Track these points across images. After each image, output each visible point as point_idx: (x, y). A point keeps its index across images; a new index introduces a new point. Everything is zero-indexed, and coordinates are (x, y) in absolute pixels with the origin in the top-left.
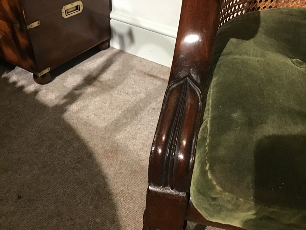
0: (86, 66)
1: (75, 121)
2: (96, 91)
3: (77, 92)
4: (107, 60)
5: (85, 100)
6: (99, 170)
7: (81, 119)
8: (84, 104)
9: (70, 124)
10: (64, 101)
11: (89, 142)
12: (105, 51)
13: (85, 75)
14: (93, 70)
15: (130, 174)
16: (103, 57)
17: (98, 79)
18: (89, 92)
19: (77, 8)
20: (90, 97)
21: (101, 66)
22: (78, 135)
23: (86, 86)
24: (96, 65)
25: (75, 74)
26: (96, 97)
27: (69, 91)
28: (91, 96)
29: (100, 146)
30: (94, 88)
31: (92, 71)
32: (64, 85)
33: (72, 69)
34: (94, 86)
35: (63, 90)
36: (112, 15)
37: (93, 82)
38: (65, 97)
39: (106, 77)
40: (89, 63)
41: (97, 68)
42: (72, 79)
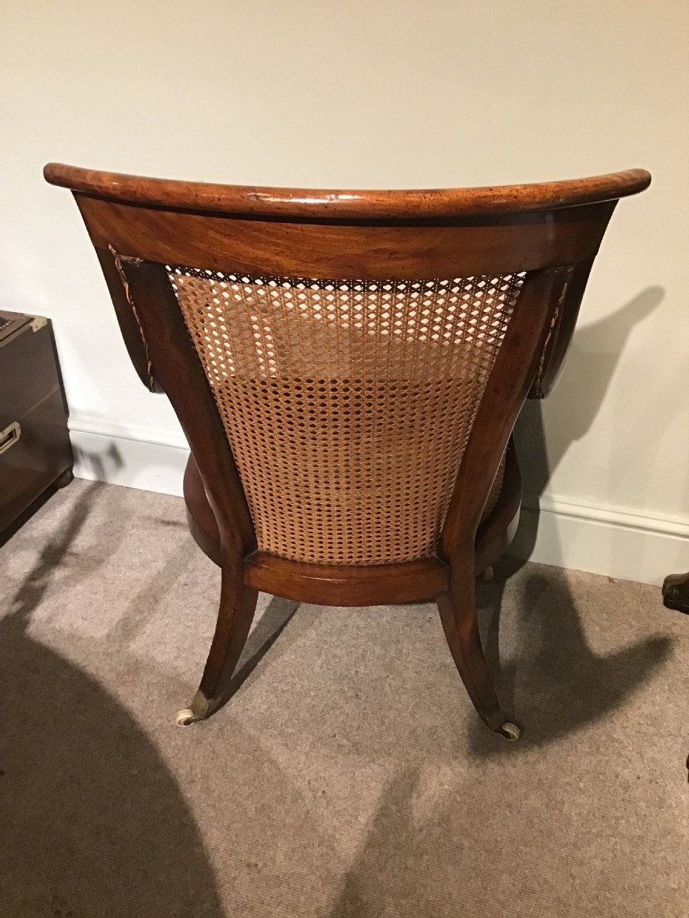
0: (36, 529)
1: (50, 637)
2: (73, 575)
3: (37, 584)
4: (76, 508)
5: (55, 597)
6: (116, 705)
7: (59, 631)
8: (57, 604)
9: (44, 644)
10: (18, 606)
11: (86, 666)
12: (66, 488)
13: (41, 548)
14: (53, 533)
15: (168, 699)
16: (66, 502)
17: (69, 550)
18: (59, 580)
19: (11, 435)
20: (64, 588)
21: (67, 522)
22: (63, 660)
23: (49, 569)
24: (56, 523)
25: (21, 550)
26: (75, 586)
27: (20, 585)
28: (66, 586)
29: (107, 668)
30: (67, 569)
31: (52, 536)
32: (7, 576)
33: (11, 540)
34: (65, 565)
35: (9, 586)
36: (70, 425)
37: (61, 557)
38: (17, 598)
39: (83, 543)
40: (42, 520)
41: (61, 527)
42: (19, 560)
